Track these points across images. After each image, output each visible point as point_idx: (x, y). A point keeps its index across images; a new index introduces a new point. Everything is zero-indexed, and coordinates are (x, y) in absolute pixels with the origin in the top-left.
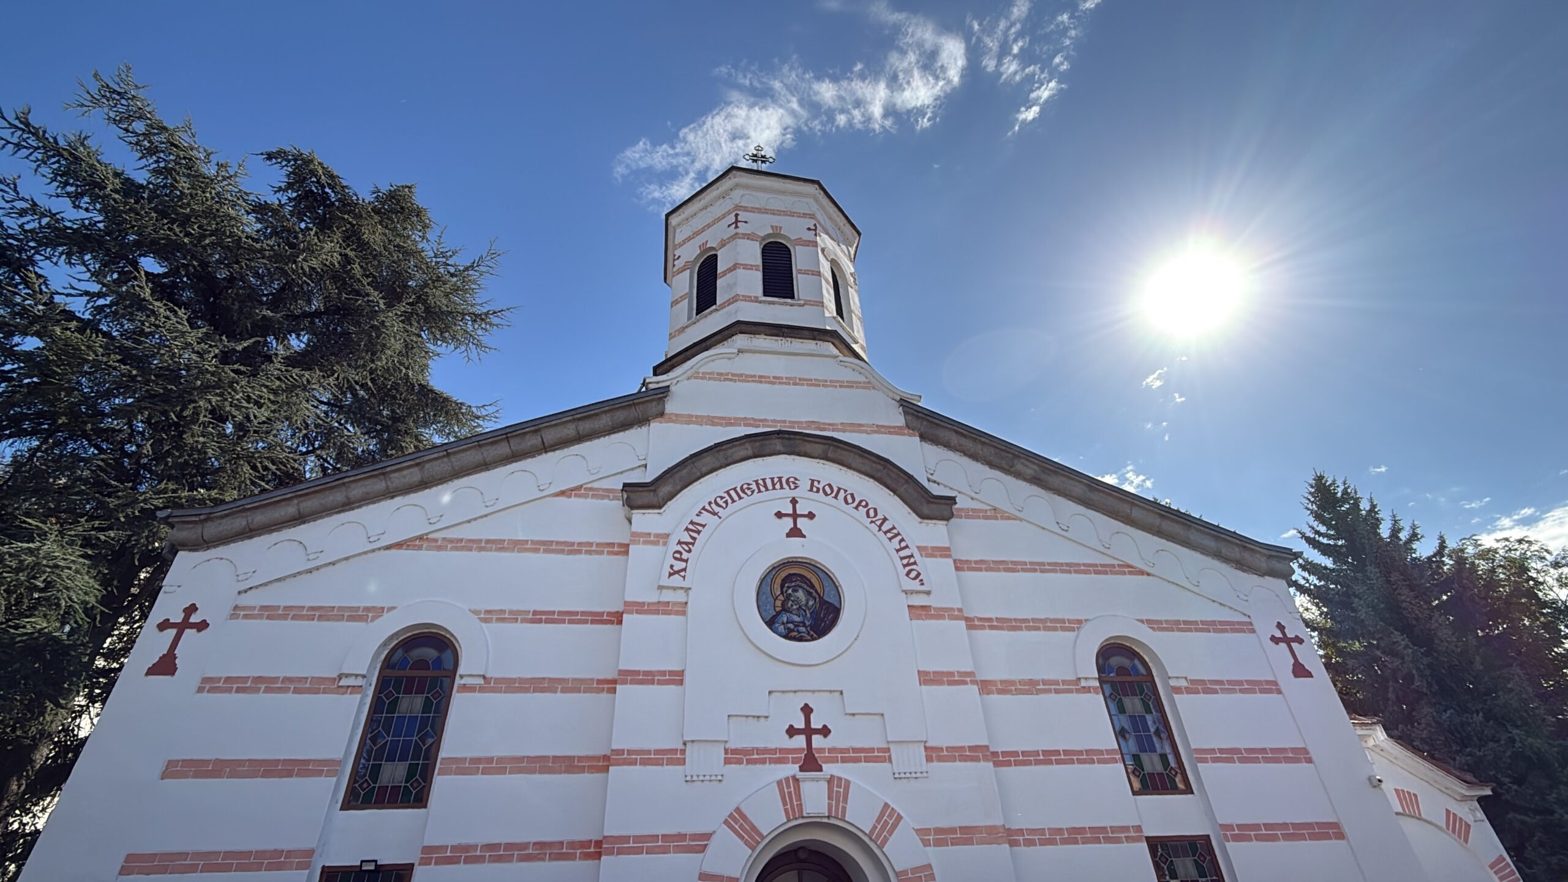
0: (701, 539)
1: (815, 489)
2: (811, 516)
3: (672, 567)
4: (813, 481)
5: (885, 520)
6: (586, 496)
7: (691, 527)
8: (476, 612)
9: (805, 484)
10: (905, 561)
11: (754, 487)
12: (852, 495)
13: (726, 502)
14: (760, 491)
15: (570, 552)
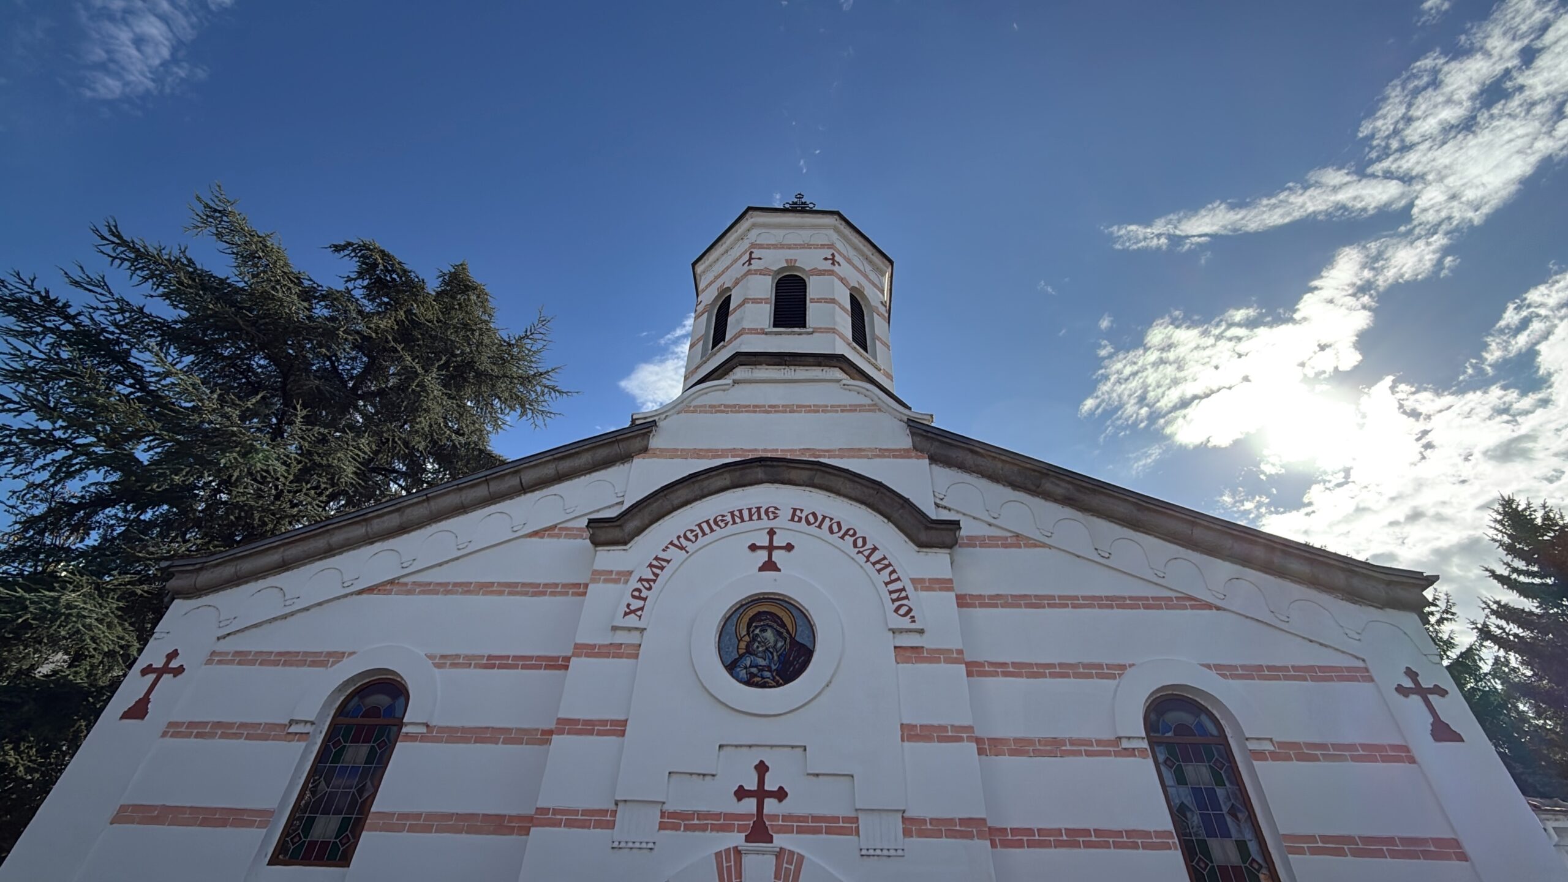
0: (664, 575)
1: (796, 519)
2: (789, 547)
3: (628, 606)
4: (795, 510)
5: (875, 549)
6: (558, 536)
7: (655, 563)
8: (431, 657)
9: (785, 514)
10: (895, 596)
11: (729, 518)
12: (839, 524)
13: (696, 536)
14: (734, 523)
15: (535, 594)
